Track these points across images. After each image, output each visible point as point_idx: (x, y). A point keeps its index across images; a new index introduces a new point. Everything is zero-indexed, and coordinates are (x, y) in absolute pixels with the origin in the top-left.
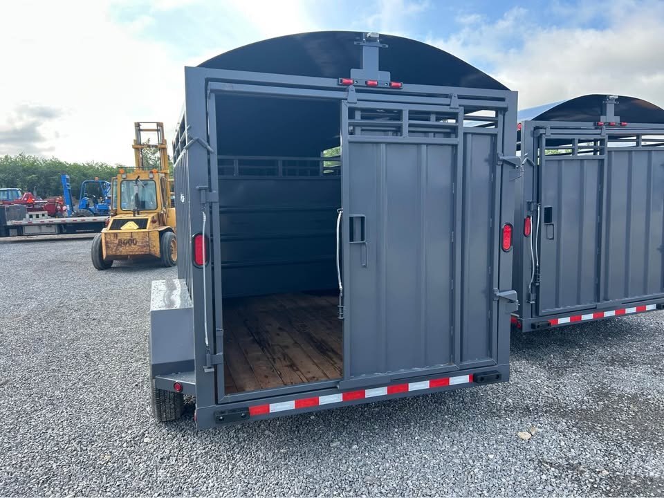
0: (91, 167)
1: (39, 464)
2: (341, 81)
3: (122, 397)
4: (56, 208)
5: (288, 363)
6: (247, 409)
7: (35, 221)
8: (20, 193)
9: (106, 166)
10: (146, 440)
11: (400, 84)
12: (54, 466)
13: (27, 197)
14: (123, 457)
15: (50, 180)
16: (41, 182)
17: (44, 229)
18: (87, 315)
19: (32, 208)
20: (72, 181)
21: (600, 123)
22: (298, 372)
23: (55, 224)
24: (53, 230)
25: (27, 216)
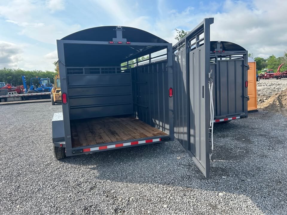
0: (35, 72)
1: (16, 172)
2: (109, 42)
3: (45, 153)
4: (21, 90)
5: (100, 137)
6: (83, 150)
7: (12, 95)
8: (5, 84)
9: (42, 72)
10: (52, 164)
11: (129, 43)
12: (21, 172)
13: (8, 86)
14: (44, 169)
15: (17, 78)
16: (14, 79)
17: (16, 99)
18: (33, 129)
19: (10, 90)
20: (27, 78)
21: (214, 52)
22: (102, 140)
23: (20, 96)
24: (19, 99)
25: (8, 93)
